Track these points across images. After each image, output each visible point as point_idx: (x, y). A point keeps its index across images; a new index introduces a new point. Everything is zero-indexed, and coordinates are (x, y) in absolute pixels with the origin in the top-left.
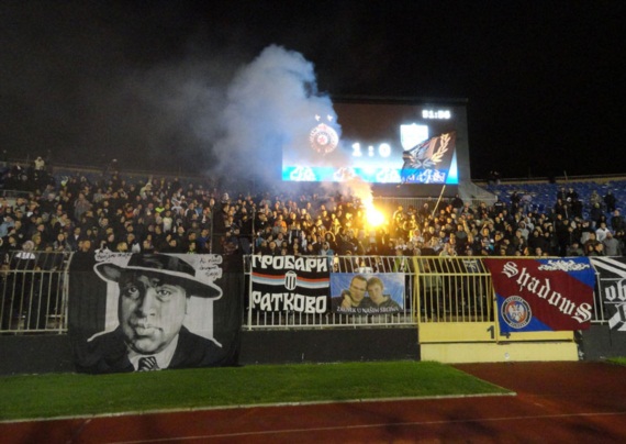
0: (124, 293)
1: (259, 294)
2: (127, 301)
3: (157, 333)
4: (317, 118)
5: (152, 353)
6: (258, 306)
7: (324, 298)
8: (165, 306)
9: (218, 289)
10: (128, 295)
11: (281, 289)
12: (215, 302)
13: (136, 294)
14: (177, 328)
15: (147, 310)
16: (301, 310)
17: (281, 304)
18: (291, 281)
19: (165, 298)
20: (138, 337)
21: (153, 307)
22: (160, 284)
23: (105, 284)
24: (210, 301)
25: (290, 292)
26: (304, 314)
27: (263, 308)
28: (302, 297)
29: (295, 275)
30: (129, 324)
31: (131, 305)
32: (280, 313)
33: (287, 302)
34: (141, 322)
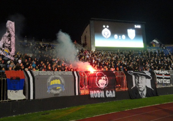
0: (135, 78)
1: (158, 79)
2: (136, 80)
3: (142, 87)
4: (104, 26)
5: (142, 91)
6: (158, 82)
7: (169, 80)
8: (143, 81)
9: (151, 77)
10: (136, 78)
11: (162, 78)
12: (151, 80)
13: (137, 78)
14: (145, 86)
15: (140, 82)
16: (165, 83)
17: (162, 81)
18: (164, 76)
19: (143, 79)
20: (139, 88)
21: (141, 81)
22: (141, 76)
23: (132, 76)
24: (150, 80)
25: (163, 79)
26: (166, 83)
27: (159, 82)
28: (166, 80)
29: (164, 75)
30: (137, 85)
31: (137, 81)
32: (162, 84)
33: (163, 81)
34: (139, 84)
